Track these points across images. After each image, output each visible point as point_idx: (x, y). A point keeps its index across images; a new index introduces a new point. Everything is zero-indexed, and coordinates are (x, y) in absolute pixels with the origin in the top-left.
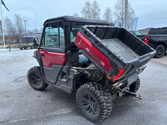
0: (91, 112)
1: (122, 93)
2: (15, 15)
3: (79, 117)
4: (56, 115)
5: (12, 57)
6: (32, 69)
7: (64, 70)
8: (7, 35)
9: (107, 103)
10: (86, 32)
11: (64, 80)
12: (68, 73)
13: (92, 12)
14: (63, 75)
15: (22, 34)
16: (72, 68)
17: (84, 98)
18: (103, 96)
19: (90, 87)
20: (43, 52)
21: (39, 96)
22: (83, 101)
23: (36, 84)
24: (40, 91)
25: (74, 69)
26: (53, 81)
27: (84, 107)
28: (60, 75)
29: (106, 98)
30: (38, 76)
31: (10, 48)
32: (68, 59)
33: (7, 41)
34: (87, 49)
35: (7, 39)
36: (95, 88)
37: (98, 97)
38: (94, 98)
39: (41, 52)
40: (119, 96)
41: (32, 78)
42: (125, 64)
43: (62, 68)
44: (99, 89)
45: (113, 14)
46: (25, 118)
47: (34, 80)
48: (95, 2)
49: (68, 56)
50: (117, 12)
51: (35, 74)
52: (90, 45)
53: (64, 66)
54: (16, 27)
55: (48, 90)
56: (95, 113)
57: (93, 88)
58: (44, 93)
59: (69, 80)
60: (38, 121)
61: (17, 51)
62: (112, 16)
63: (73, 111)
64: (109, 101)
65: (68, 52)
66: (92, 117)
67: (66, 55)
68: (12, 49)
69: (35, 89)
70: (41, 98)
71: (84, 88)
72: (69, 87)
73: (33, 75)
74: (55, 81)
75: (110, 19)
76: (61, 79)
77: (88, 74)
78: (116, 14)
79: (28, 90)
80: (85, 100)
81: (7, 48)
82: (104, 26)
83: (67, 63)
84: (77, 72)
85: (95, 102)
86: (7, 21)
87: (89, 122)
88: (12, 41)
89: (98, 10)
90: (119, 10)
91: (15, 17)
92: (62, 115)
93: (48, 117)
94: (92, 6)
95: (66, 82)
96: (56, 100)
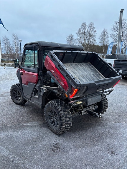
0: (54, 125)
1: (85, 112)
2: (13, 35)
3: (46, 129)
4: (27, 126)
5: (4, 75)
6: (14, 86)
7: (37, 88)
8: (5, 53)
9: (66, 117)
10: (52, 56)
11: (37, 97)
12: (40, 90)
13: (88, 33)
14: (36, 92)
15: (18, 53)
16: (43, 87)
17: (50, 112)
18: (63, 111)
19: (54, 103)
20: (22, 72)
21: (18, 110)
22: (49, 116)
23: (17, 99)
24: (20, 106)
25: (44, 87)
26: (29, 97)
27: (50, 120)
28: (34, 92)
29: (66, 113)
30: (19, 92)
31: (5, 66)
32: (40, 78)
33: (4, 59)
34: (52, 71)
35: (5, 57)
36: (58, 104)
37: (59, 112)
38: (56, 113)
39: (21, 71)
40: (82, 114)
41: (14, 93)
42: (77, 85)
43: (35, 86)
44: (61, 105)
45: (109, 36)
46: (2, 125)
47: (15, 95)
48: (92, 24)
49: (39, 76)
50: (114, 34)
51: (16, 90)
52: (55, 67)
53: (37, 84)
54: (13, 47)
55: (27, 105)
56: (57, 126)
57: (56, 104)
58: (23, 107)
59: (39, 96)
60: (11, 129)
61: (11, 69)
62: (108, 38)
63: (43, 124)
64: (68, 116)
65: (40, 72)
66: (54, 129)
67: (38, 75)
68: (6, 67)
69: (16, 103)
70: (19, 111)
71: (50, 104)
72: (40, 103)
73: (15, 91)
74: (30, 96)
75: (106, 41)
76: (34, 96)
77: (56, 92)
78: (112, 36)
79: (10, 104)
80: (51, 114)
81: (2, 66)
82: (74, 52)
83: (39, 82)
84: (45, 90)
85: (57, 116)
86: (6, 39)
87: (52, 133)
88: (9, 60)
89: (94, 31)
90: (117, 32)
91: (13, 36)
92: (32, 126)
93: (20, 127)
94: (88, 27)
95: (38, 98)
96: (31, 114)
